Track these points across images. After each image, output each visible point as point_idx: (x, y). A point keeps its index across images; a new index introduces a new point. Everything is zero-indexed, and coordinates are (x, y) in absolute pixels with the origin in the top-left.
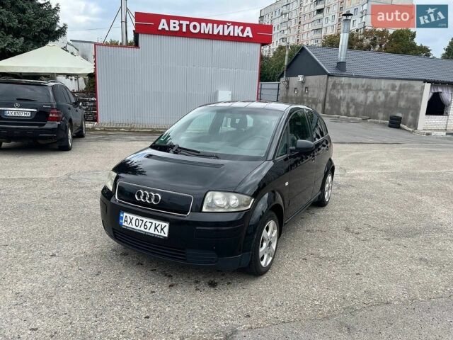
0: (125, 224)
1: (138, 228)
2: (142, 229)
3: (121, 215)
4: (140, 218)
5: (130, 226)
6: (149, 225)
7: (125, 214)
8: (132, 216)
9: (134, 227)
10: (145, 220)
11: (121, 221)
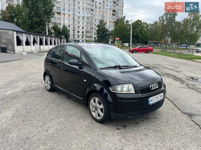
0: (151, 103)
1: (156, 101)
2: (157, 100)
3: (149, 100)
4: (156, 96)
5: (153, 102)
6: (159, 97)
7: (150, 98)
8: (153, 98)
9: (155, 101)
10: (157, 96)
11: (149, 103)
